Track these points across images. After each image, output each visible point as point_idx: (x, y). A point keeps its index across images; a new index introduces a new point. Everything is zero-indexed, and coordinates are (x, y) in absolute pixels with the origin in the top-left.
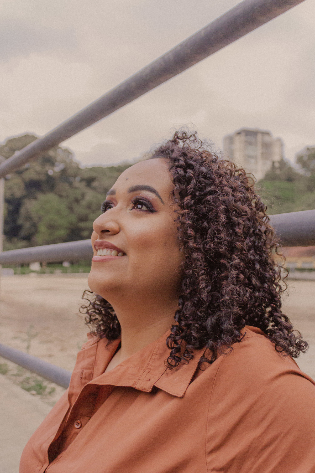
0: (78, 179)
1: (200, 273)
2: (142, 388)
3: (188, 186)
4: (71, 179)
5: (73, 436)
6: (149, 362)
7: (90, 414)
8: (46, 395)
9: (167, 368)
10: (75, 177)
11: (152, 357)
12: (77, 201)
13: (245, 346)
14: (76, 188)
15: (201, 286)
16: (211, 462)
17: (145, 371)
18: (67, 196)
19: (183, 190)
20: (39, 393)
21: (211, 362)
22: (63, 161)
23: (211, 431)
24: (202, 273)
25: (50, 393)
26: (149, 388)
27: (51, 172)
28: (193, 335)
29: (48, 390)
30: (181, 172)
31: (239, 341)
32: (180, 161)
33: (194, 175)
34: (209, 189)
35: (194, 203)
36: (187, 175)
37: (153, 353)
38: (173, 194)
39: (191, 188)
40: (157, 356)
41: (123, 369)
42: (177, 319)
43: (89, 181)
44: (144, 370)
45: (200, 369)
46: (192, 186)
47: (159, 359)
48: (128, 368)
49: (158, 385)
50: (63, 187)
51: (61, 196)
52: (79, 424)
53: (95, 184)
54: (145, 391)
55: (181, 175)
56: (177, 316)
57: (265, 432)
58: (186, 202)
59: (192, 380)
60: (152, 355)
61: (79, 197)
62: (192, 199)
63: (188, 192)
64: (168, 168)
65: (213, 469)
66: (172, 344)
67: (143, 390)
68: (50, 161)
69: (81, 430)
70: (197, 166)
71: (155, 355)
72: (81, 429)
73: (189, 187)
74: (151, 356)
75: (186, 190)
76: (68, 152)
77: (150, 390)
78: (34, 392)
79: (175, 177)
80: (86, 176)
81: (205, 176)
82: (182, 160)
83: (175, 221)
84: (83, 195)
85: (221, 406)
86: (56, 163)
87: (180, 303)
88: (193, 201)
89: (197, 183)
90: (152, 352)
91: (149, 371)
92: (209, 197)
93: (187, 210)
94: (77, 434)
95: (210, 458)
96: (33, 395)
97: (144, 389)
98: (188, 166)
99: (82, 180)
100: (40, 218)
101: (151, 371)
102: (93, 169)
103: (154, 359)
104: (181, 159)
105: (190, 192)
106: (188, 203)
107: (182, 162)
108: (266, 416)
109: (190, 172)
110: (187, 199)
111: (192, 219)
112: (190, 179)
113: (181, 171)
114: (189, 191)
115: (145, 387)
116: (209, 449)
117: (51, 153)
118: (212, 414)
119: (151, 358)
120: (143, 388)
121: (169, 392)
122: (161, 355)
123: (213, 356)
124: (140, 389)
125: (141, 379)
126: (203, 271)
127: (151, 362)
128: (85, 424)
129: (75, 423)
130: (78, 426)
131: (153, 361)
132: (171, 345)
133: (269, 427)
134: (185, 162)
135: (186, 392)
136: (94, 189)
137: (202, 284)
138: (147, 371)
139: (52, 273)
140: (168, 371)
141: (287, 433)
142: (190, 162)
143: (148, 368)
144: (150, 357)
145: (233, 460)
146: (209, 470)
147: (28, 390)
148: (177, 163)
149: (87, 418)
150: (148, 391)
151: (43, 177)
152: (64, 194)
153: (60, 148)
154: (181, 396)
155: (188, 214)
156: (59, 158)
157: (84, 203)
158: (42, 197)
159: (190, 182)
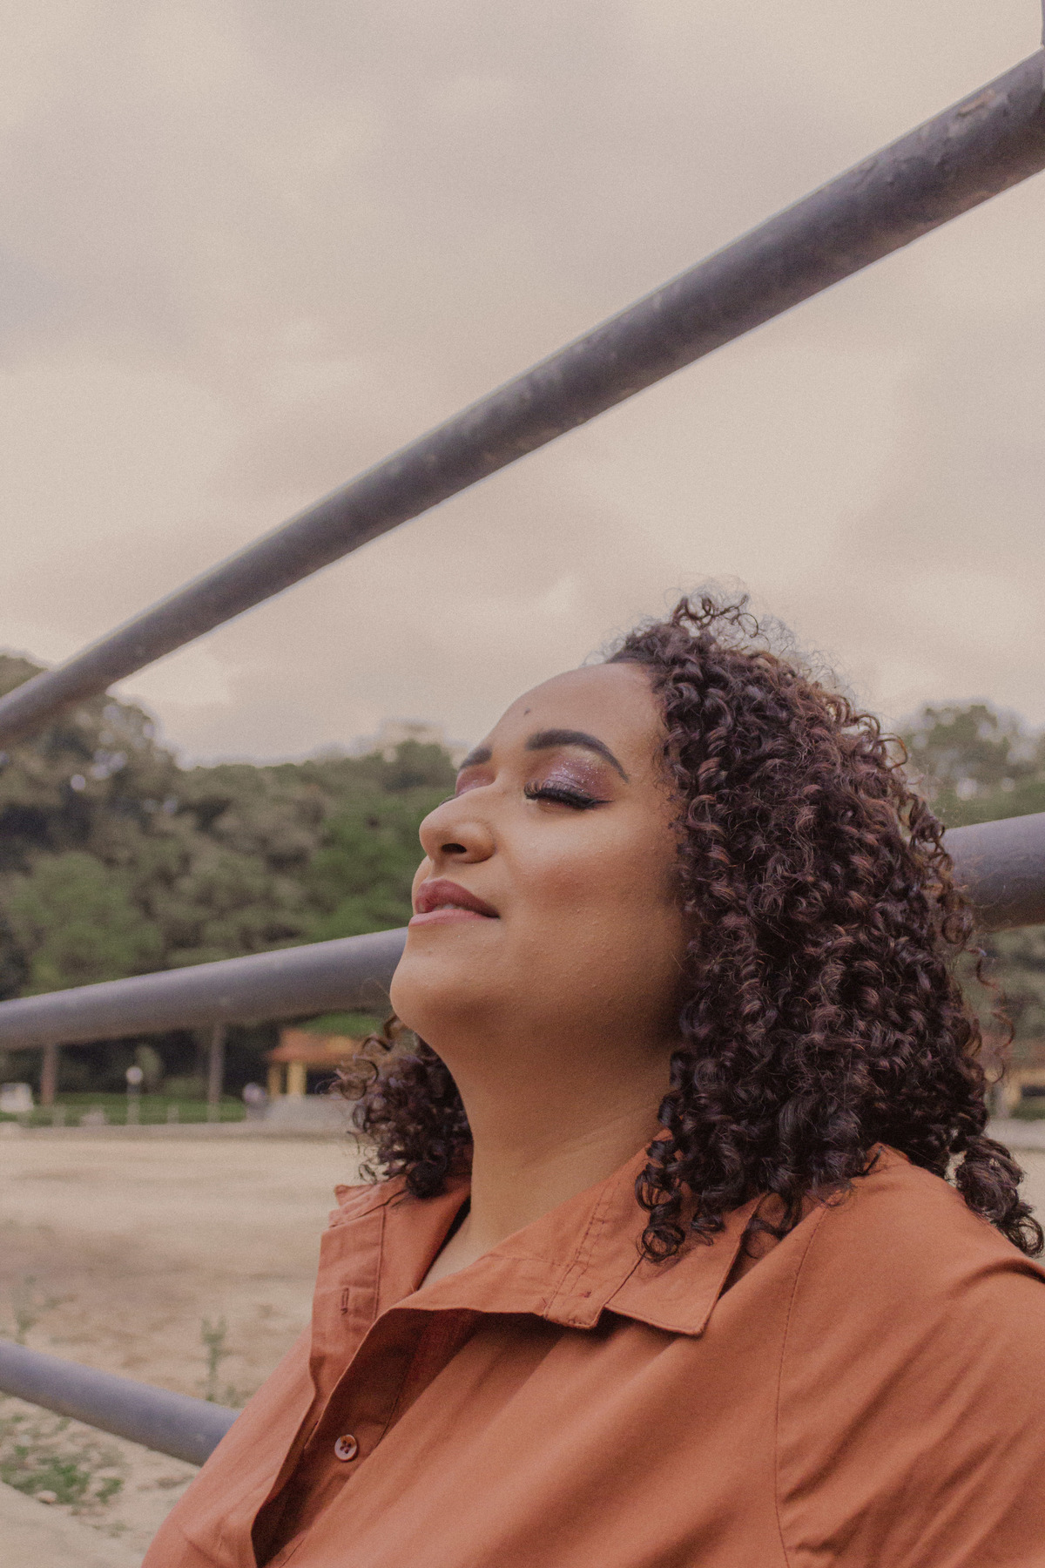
0: (170, 805)
1: (744, 972)
2: (568, 1315)
3: (712, 733)
4: (149, 805)
5: (330, 1484)
6: (583, 1243)
7: (387, 1417)
8: (91, 1505)
9: (641, 1259)
10: (160, 798)
11: (589, 1229)
12: (166, 878)
13: (881, 1188)
14: (165, 836)
15: (747, 1009)
16: (793, 1525)
17: (570, 1270)
18: (132, 862)
19: (691, 742)
20: (64, 1499)
21: (780, 1234)
22: (120, 745)
23: (790, 1435)
24: (748, 973)
25: (103, 1496)
26: (589, 1316)
27: (78, 783)
28: (727, 1153)
29: (95, 1486)
30: (689, 692)
31: (864, 1174)
32: (689, 665)
33: (727, 702)
34: (768, 745)
35: (727, 778)
36: (708, 703)
37: (593, 1218)
38: (666, 751)
39: (720, 738)
40: (606, 1228)
41: (500, 1266)
42: (666, 1120)
43: (208, 813)
44: (568, 1266)
45: (749, 1254)
46: (721, 731)
47: (613, 1234)
48: (517, 1261)
49: (620, 1306)
50: (120, 830)
51: (110, 862)
52: (350, 1446)
53: (227, 822)
54: (577, 1325)
55: (689, 700)
56: (667, 1112)
57: (951, 1435)
58: (704, 775)
59: (726, 1288)
60: (591, 1223)
61: (174, 867)
62: (721, 766)
63: (710, 749)
64: (651, 685)
65: (802, 1547)
66: (652, 1194)
67: (571, 1323)
68: (79, 747)
69: (357, 1467)
70: (735, 681)
71: (600, 1223)
72: (355, 1462)
73: (712, 735)
74: (586, 1226)
75: (703, 744)
76: (137, 715)
77: (591, 1322)
78: (49, 1495)
79: (672, 706)
80: (196, 795)
81: (759, 709)
82: (692, 662)
83: (671, 825)
84: (186, 860)
85: (820, 1360)
86: (99, 753)
87: (677, 1072)
88: (724, 773)
89: (735, 725)
90: (591, 1215)
91: (585, 1271)
92: (770, 762)
93: (708, 796)
94: (345, 1478)
95: (790, 1515)
96: (46, 1502)
97: (574, 1321)
98: (708, 680)
99: (184, 809)
100: (39, 935)
101: (589, 1271)
102: (223, 773)
103: (598, 1235)
104: (690, 660)
105: (716, 747)
106: (709, 780)
107: (693, 669)
108: (953, 1385)
109: (716, 695)
110: (708, 767)
111: (722, 821)
112: (718, 713)
113: (689, 690)
114: (712, 747)
115: (577, 1312)
116: (786, 1488)
117: (82, 718)
118: (793, 1384)
119: (587, 1234)
120: (570, 1317)
121: (656, 1324)
122: (619, 1225)
123: (788, 1215)
124: (563, 1320)
125: (561, 1291)
126: (752, 967)
127: (587, 1244)
128: (371, 1449)
129: (338, 1444)
130: (347, 1452)
131: (595, 1240)
132: (650, 1197)
133: (963, 1418)
134: (702, 667)
135: (711, 1323)
136: (221, 838)
137: (749, 1002)
138: (577, 1269)
139: (72, 1122)
140: (646, 1267)
141: (1018, 1438)
142: (718, 669)
143: (581, 1262)
144: (584, 1230)
145: (861, 1516)
146: (790, 1548)
147: (26, 1488)
148: (677, 670)
149: (379, 1429)
150: (587, 1326)
151: (52, 799)
152: (123, 854)
153: (113, 700)
154: (697, 1330)
155: (712, 806)
156: (106, 737)
157: (187, 885)
158: (46, 864)
159: (717, 724)
